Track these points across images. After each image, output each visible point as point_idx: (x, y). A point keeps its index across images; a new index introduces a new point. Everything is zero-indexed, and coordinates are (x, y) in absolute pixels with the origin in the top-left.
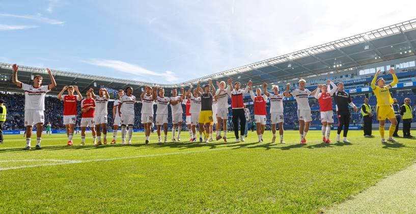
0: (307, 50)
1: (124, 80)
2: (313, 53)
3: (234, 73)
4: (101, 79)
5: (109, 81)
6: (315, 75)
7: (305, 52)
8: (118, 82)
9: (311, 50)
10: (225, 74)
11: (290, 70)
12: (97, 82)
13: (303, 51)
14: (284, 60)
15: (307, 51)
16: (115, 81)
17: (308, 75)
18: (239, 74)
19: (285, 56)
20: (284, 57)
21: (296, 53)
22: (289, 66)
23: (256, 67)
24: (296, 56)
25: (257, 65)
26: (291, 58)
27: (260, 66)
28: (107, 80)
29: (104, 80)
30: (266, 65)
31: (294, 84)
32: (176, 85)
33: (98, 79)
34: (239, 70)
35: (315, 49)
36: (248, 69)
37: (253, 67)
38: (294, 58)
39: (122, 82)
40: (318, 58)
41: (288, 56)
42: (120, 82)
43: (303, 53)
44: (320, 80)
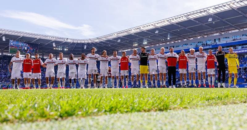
0: (228, 3)
1: (34, 35)
2: (234, 6)
3: (151, 27)
4: (10, 33)
5: (19, 34)
6: (237, 31)
7: (227, 6)
8: (28, 36)
9: (233, 3)
10: (142, 28)
11: (211, 25)
12: (6, 36)
13: (224, 4)
14: (204, 14)
15: (228, 5)
16: (25, 35)
17: (230, 30)
18: (157, 29)
19: (205, 9)
20: (205, 11)
21: (217, 6)
22: (210, 20)
23: (174, 21)
24: (217, 9)
25: (176, 19)
26: (212, 11)
27: (179, 20)
28: (16, 34)
29: (13, 34)
30: (185, 19)
31: (215, 40)
32: (90, 40)
33: (7, 33)
34: (156, 25)
35: (237, 3)
36: (166, 23)
37: (172, 21)
38: (215, 11)
39: (33, 36)
40: (240, 12)
41: (209, 10)
42: (30, 36)
43: (224, 6)
44: (243, 35)
